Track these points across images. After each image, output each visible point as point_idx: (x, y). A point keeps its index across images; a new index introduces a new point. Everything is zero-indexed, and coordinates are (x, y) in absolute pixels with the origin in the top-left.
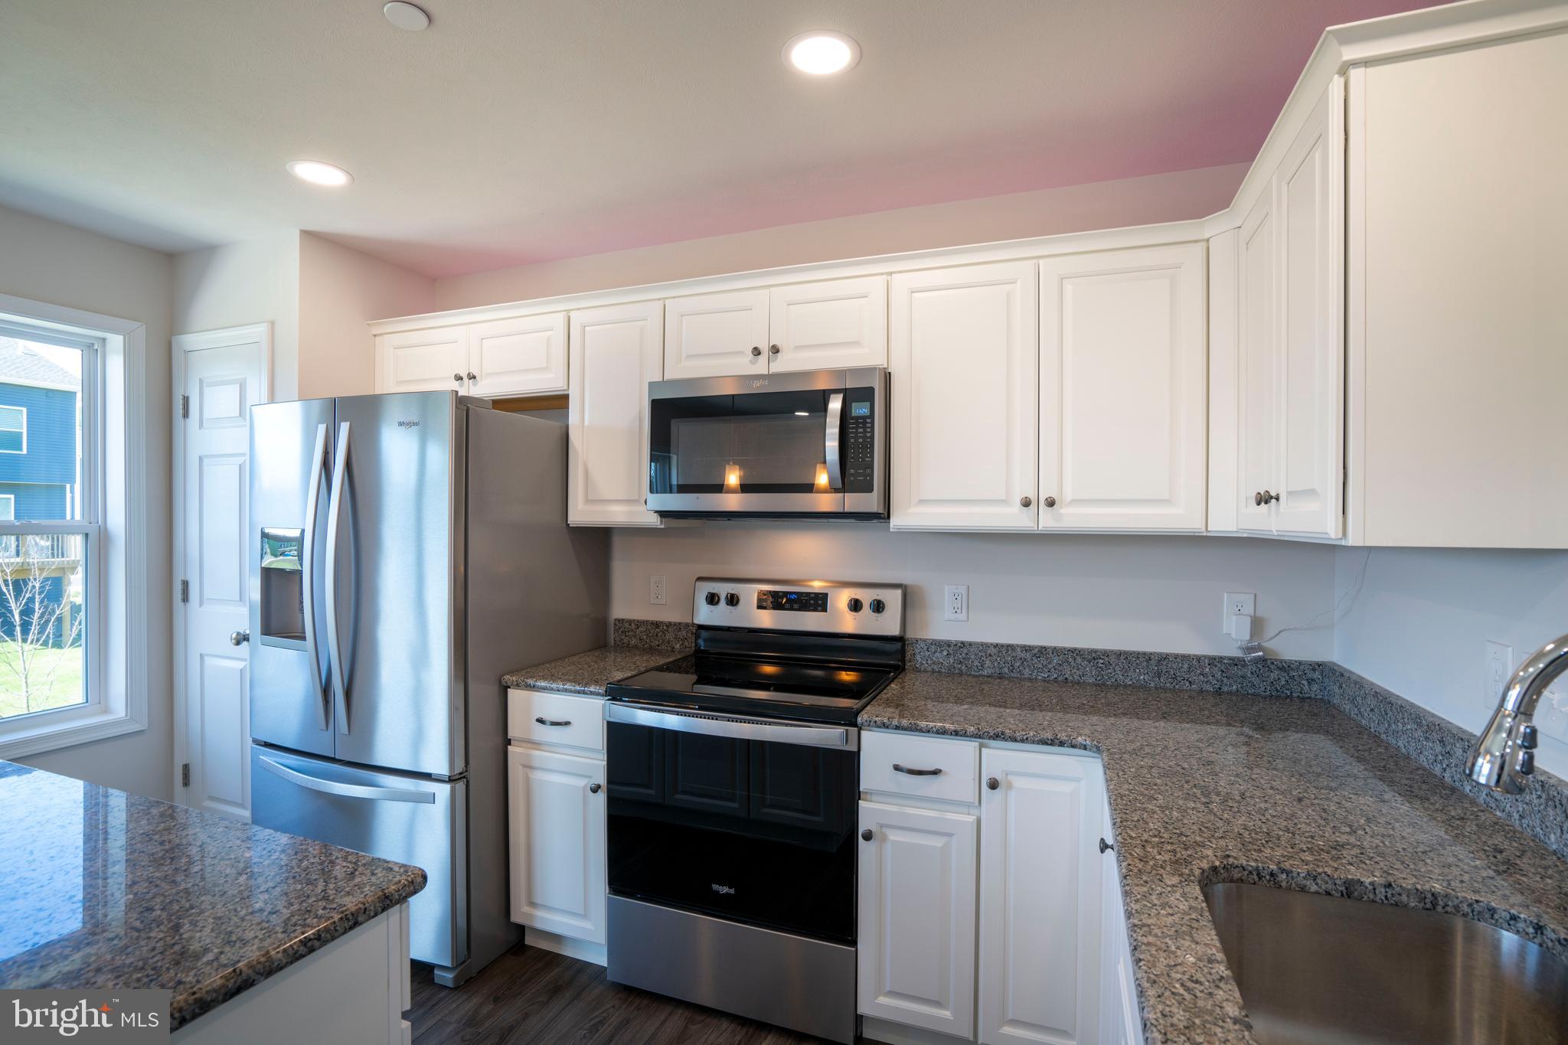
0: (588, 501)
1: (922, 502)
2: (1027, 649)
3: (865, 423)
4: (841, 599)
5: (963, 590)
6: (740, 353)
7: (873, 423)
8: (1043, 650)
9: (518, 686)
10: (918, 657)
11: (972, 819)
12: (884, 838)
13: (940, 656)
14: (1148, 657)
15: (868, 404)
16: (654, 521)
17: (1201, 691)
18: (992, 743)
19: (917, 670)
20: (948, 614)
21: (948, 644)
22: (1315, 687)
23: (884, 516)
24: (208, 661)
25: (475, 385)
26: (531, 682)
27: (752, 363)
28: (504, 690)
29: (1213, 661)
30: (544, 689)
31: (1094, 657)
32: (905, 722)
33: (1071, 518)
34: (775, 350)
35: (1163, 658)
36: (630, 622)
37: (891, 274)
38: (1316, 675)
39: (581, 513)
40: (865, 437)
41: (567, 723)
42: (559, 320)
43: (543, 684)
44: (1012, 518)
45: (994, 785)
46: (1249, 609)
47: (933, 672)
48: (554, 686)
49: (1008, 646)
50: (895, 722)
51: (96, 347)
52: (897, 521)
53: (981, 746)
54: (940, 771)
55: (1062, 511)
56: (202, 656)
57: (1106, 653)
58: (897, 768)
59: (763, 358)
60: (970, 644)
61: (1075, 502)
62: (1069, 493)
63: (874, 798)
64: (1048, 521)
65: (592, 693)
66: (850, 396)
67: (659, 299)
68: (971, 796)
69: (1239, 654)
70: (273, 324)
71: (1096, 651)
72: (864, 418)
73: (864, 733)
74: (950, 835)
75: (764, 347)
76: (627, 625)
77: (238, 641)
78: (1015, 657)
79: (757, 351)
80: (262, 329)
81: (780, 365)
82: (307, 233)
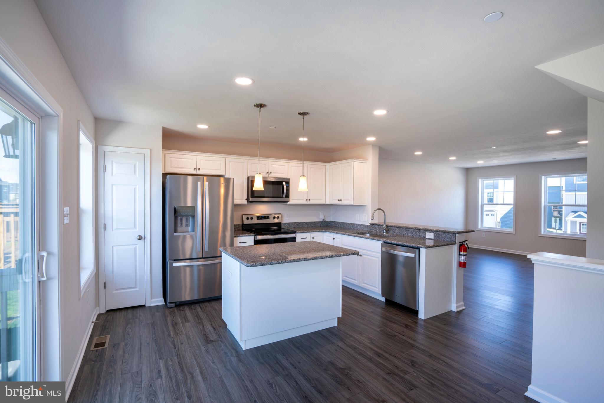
1: (293, 200)
2: (298, 223)
4: (271, 217)
5: (288, 214)
8: (300, 223)
9: (237, 237)
14: (313, 222)
15: (288, 184)
18: (312, 232)
20: (286, 218)
21: (287, 223)
22: (330, 224)
23: (288, 202)
26: (239, 235)
27: (266, 174)
29: (320, 222)
30: (242, 236)
31: (307, 223)
32: (303, 232)
33: (312, 202)
34: (271, 173)
35: (315, 222)
37: (289, 163)
40: (288, 189)
41: (246, 242)
42: (223, 159)
43: (242, 235)
44: (304, 202)
45: (313, 238)
46: (323, 214)
48: (244, 235)
54: (306, 238)
55: (310, 201)
56: (113, 247)
57: (308, 222)
58: (301, 238)
61: (312, 200)
62: (312, 198)
64: (308, 203)
65: (252, 235)
66: (286, 182)
69: (322, 221)
70: (151, 150)
72: (288, 186)
73: (297, 234)
75: (269, 172)
77: (140, 238)
78: (296, 224)
79: (267, 173)
80: (148, 151)
81: (271, 175)
82: (163, 127)
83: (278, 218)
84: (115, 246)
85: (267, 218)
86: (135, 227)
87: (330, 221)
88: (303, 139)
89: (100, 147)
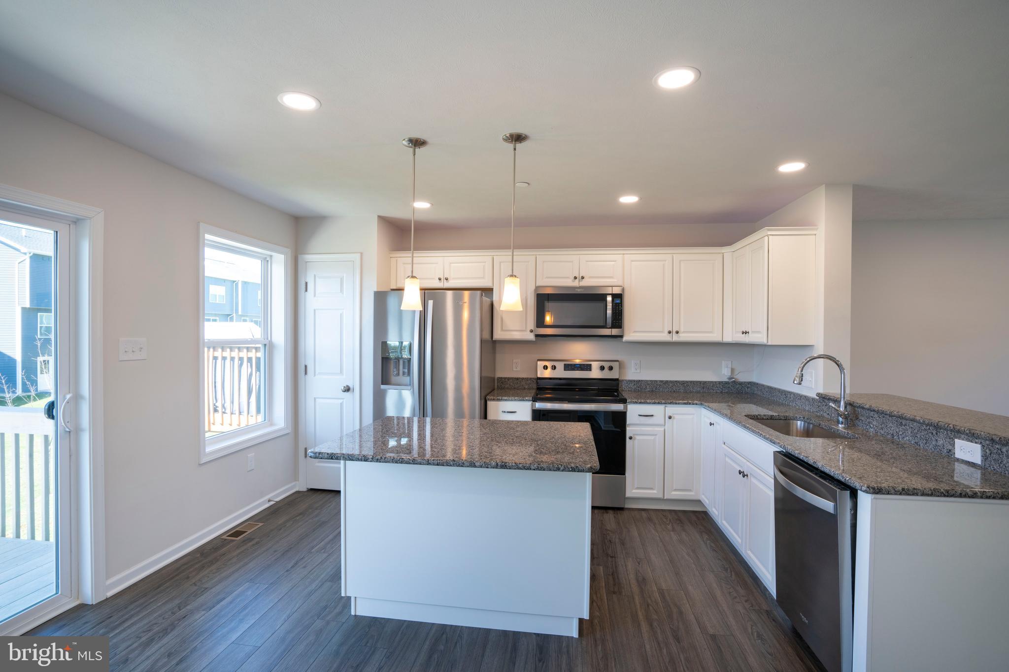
0: (502, 330)
1: (633, 332)
2: (661, 381)
3: (619, 305)
5: (639, 362)
6: (568, 278)
7: (622, 306)
8: (667, 381)
9: (492, 400)
10: (624, 386)
11: (663, 429)
12: (635, 439)
13: (631, 385)
14: (700, 382)
15: (620, 299)
16: (531, 337)
17: (716, 392)
18: (670, 405)
20: (633, 370)
21: (634, 381)
22: (749, 389)
23: (621, 337)
24: (317, 400)
25: (447, 282)
26: (497, 398)
27: (573, 281)
28: (486, 402)
29: (720, 383)
30: (506, 400)
31: (683, 383)
32: (642, 401)
33: (683, 337)
34: (583, 278)
35: (705, 382)
36: (505, 378)
37: (624, 254)
38: (749, 386)
39: (496, 335)
40: (619, 310)
41: (514, 413)
43: (506, 398)
44: (664, 337)
45: (670, 418)
46: (730, 366)
47: (629, 391)
48: (510, 398)
49: (655, 381)
50: (639, 401)
51: (268, 259)
52: (625, 339)
53: (665, 407)
54: (653, 415)
55: (680, 335)
56: (315, 399)
57: (687, 382)
58: (640, 415)
59: (577, 280)
60: (642, 381)
61: (684, 332)
62: (682, 329)
63: (631, 426)
64: (675, 338)
65: (526, 400)
66: (615, 296)
67: (533, 255)
68: (662, 422)
69: (727, 380)
70: (361, 254)
71: (684, 381)
73: (628, 405)
74: (656, 435)
75: (578, 276)
76: (503, 380)
77: (347, 389)
78: (657, 385)
79: (575, 278)
80: (358, 256)
81: (584, 283)
82: (379, 217)
83: (611, 368)
84: (319, 398)
85: (587, 367)
86: (341, 372)
87: (750, 383)
88: (629, 200)
89: (300, 257)
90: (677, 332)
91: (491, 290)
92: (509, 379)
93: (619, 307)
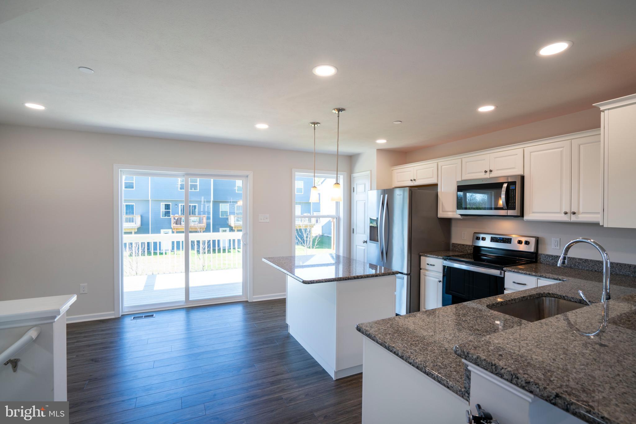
0: (443, 211)
1: (534, 212)
4: (515, 240)
5: (558, 239)
6: (482, 172)
7: (516, 191)
9: (423, 256)
10: (542, 259)
15: (514, 186)
16: (459, 217)
18: (542, 278)
19: (541, 263)
20: (553, 247)
21: (552, 256)
23: (522, 216)
24: (357, 246)
25: (415, 182)
26: (426, 255)
27: (485, 175)
28: (420, 256)
30: (429, 257)
32: (516, 270)
33: (582, 218)
34: (491, 171)
36: (456, 244)
37: (525, 147)
39: (441, 214)
40: (514, 195)
41: (434, 265)
42: (435, 165)
43: (429, 255)
44: (562, 218)
47: (547, 264)
48: (431, 256)
49: (573, 258)
50: (513, 270)
52: (526, 217)
53: (538, 279)
54: (526, 284)
55: (579, 216)
56: (356, 246)
58: (514, 282)
59: (488, 173)
62: (581, 210)
63: (508, 290)
64: (574, 219)
65: (440, 258)
66: (509, 184)
67: (460, 159)
70: (371, 171)
72: (513, 190)
73: (506, 273)
75: (488, 170)
76: (455, 245)
79: (486, 172)
80: (369, 172)
81: (493, 175)
82: (378, 150)
83: (527, 243)
84: (358, 246)
85: (508, 241)
86: (364, 233)
89: (352, 175)
90: (574, 213)
91: (436, 185)
92: (459, 245)
93: (514, 192)
